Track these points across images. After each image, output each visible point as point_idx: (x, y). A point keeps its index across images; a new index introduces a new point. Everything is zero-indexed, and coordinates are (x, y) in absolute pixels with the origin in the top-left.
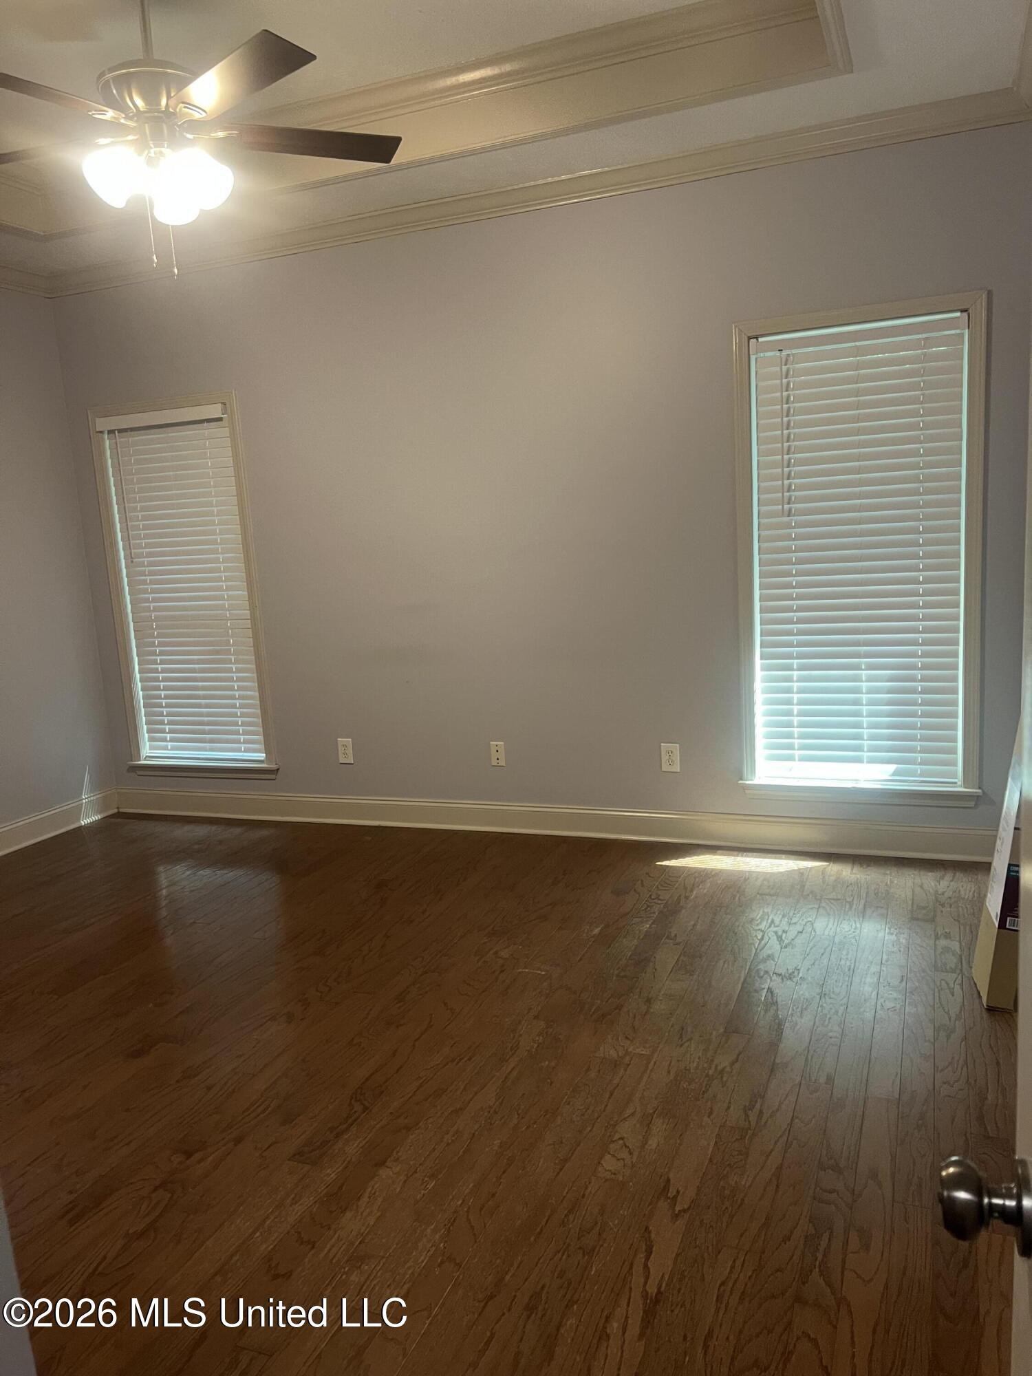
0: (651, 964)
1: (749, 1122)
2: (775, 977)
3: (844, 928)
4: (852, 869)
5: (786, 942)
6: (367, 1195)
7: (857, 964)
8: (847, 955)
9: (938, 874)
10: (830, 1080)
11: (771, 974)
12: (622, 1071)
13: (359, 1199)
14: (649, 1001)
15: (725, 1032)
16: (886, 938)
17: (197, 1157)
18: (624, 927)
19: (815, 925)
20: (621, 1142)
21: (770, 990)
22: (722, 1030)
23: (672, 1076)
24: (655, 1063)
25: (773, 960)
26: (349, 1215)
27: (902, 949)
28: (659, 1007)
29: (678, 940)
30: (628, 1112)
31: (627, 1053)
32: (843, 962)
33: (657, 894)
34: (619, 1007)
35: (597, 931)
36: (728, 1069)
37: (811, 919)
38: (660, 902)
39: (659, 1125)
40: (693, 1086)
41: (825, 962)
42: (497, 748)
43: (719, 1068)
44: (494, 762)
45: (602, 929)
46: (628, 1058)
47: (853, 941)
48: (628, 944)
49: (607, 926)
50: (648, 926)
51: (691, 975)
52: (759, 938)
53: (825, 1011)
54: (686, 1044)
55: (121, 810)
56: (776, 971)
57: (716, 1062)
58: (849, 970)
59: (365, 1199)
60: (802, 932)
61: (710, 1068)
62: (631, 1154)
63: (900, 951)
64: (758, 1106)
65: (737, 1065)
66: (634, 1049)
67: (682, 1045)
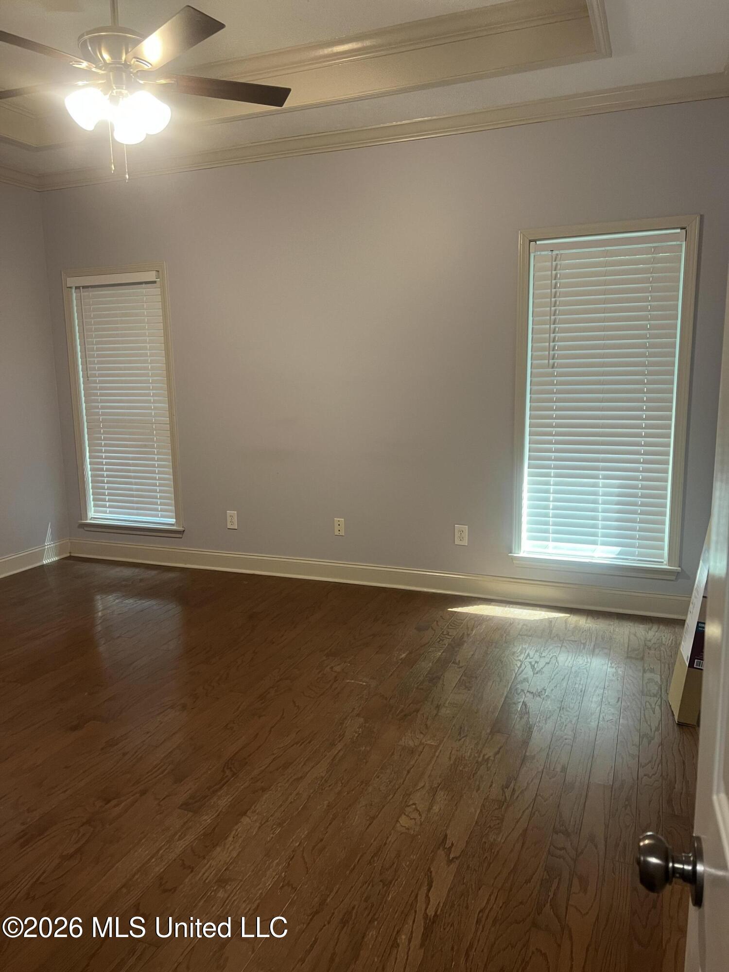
0: (441, 682)
1: (505, 796)
2: (528, 694)
3: (579, 662)
4: (587, 620)
5: (537, 669)
6: (232, 835)
7: (586, 689)
8: (580, 681)
9: (647, 627)
10: (564, 769)
11: (526, 692)
12: (417, 756)
13: (226, 838)
14: (438, 707)
15: (491, 732)
16: (609, 670)
17: (114, 802)
18: (423, 654)
19: (558, 659)
20: (414, 806)
21: (524, 704)
22: (489, 731)
23: (452, 762)
24: (440, 752)
25: (528, 682)
26: (218, 849)
27: (619, 679)
28: (444, 711)
29: (461, 665)
30: (421, 784)
31: (421, 743)
32: (577, 686)
33: (447, 631)
34: (417, 711)
35: (403, 656)
36: (492, 758)
37: (556, 654)
38: (449, 637)
39: (441, 795)
40: (466, 769)
41: (564, 684)
42: (339, 523)
43: (486, 757)
44: (337, 533)
45: (407, 655)
46: (421, 747)
47: (585, 671)
48: (425, 666)
49: (411, 653)
50: (440, 654)
51: (469, 690)
52: (519, 665)
53: (563, 720)
54: (463, 740)
55: (72, 555)
56: (529, 690)
57: (484, 752)
58: (581, 691)
59: (231, 839)
60: (549, 663)
61: (479, 757)
62: (420, 815)
63: (618, 680)
64: (512, 785)
65: (498, 756)
66: (426, 741)
67: (460, 740)
